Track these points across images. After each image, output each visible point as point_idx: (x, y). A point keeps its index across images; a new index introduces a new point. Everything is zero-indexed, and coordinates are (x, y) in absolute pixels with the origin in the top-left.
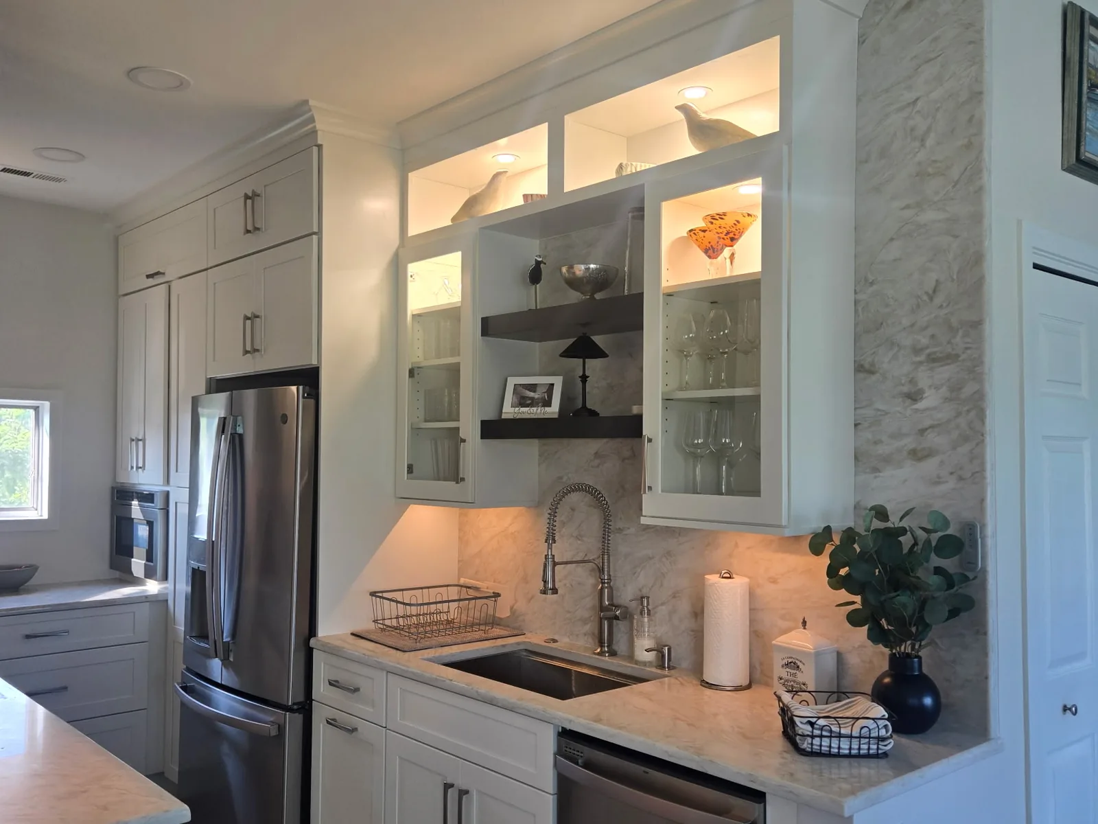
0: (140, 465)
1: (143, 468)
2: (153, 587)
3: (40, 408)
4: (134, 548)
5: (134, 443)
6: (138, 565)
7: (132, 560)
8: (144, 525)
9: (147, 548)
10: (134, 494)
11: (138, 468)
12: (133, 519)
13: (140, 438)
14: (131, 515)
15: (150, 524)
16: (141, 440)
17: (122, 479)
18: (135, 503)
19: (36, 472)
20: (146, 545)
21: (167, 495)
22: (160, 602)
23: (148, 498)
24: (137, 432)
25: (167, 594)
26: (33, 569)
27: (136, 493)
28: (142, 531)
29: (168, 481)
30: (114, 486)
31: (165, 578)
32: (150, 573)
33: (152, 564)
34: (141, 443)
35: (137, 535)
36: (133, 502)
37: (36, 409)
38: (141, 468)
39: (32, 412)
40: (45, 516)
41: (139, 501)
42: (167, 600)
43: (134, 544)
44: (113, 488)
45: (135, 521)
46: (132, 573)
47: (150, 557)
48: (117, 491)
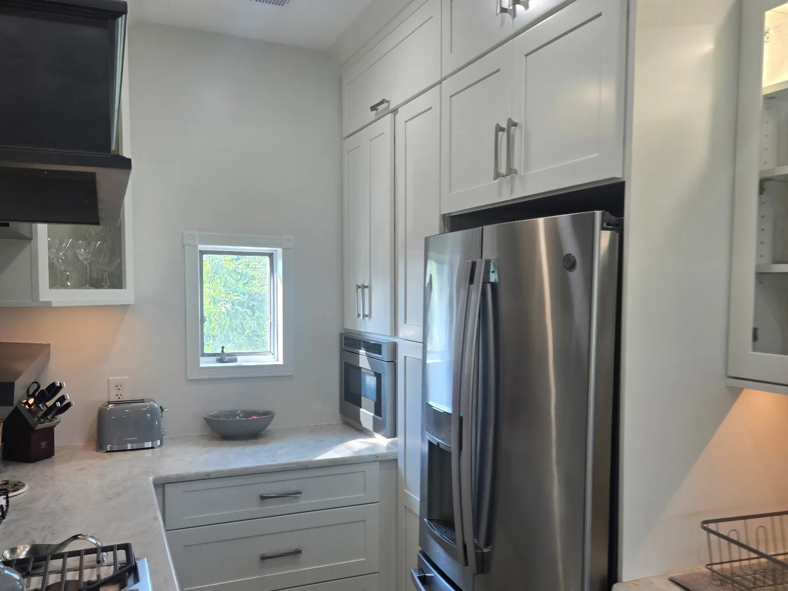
0: (367, 313)
1: (369, 316)
2: (380, 442)
3: (274, 254)
4: (363, 398)
5: (360, 290)
6: (366, 415)
7: (361, 409)
8: (372, 375)
9: (375, 400)
10: (362, 343)
11: (364, 316)
12: (360, 368)
13: (366, 285)
14: (359, 364)
15: (378, 376)
16: (366, 287)
17: (349, 326)
18: (362, 351)
19: (272, 318)
20: (374, 396)
21: (394, 347)
22: (389, 462)
23: (374, 348)
24: (362, 280)
25: (397, 453)
26: (268, 415)
27: (363, 342)
28: (370, 381)
29: (395, 332)
30: (343, 332)
31: (394, 434)
32: (378, 427)
33: (381, 419)
34: (366, 290)
35: (365, 385)
36: (361, 351)
37: (271, 256)
38: (367, 316)
39: (267, 259)
40: (281, 362)
41: (366, 351)
42: (396, 460)
43: (363, 393)
44: (341, 334)
45: (362, 370)
46: (360, 423)
47: (378, 411)
48: (345, 337)
